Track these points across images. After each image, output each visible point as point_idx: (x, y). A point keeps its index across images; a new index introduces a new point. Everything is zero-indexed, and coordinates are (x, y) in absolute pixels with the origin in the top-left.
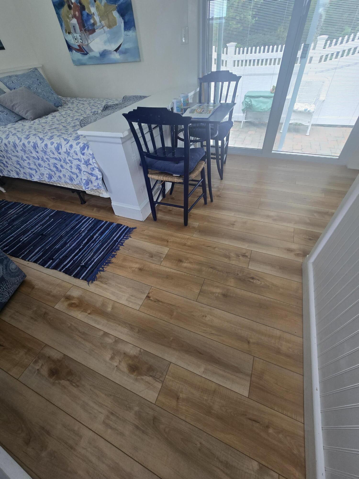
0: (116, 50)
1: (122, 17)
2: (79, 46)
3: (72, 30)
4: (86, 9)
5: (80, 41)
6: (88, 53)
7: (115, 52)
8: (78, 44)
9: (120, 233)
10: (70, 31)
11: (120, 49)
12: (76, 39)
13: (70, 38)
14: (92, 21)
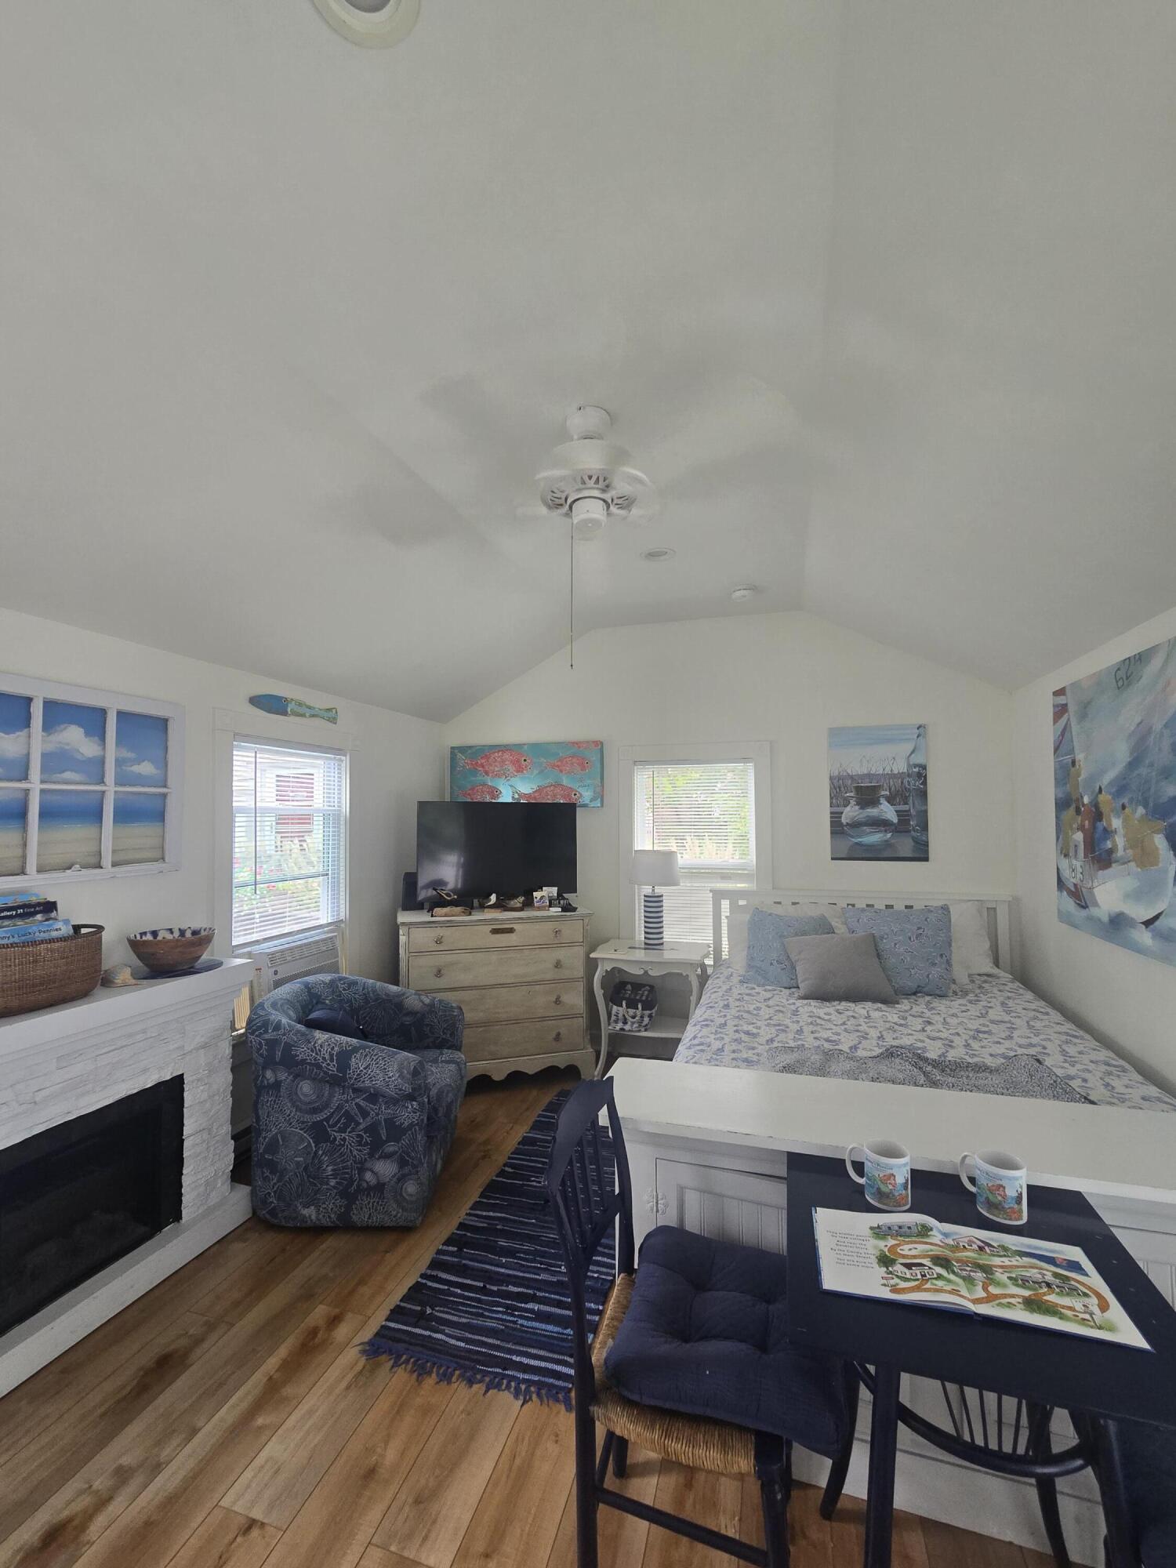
0: (1148, 923)
1: (1173, 850)
2: (1075, 885)
3: (1072, 853)
4: (1104, 820)
5: (1079, 876)
6: (1087, 907)
7: (1144, 927)
8: (1076, 882)
9: (543, 1364)
10: (1068, 852)
11: (1157, 923)
12: (1073, 870)
13: (1064, 863)
14: (1109, 844)
